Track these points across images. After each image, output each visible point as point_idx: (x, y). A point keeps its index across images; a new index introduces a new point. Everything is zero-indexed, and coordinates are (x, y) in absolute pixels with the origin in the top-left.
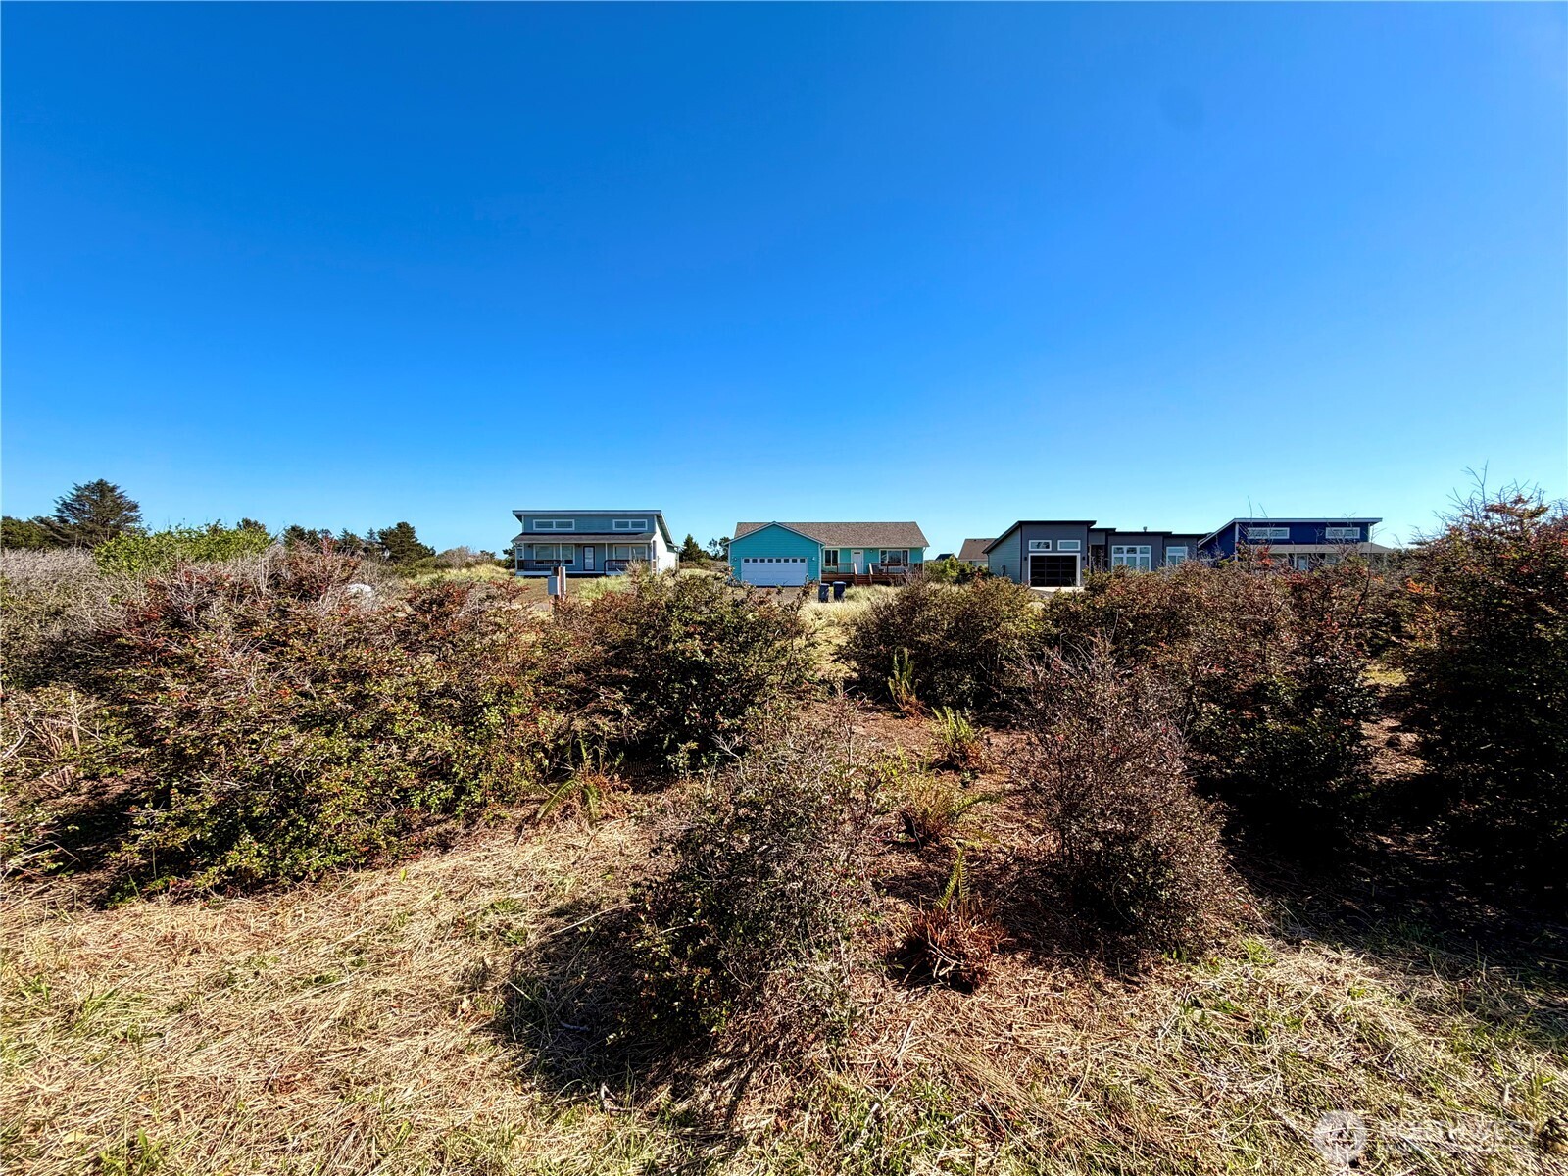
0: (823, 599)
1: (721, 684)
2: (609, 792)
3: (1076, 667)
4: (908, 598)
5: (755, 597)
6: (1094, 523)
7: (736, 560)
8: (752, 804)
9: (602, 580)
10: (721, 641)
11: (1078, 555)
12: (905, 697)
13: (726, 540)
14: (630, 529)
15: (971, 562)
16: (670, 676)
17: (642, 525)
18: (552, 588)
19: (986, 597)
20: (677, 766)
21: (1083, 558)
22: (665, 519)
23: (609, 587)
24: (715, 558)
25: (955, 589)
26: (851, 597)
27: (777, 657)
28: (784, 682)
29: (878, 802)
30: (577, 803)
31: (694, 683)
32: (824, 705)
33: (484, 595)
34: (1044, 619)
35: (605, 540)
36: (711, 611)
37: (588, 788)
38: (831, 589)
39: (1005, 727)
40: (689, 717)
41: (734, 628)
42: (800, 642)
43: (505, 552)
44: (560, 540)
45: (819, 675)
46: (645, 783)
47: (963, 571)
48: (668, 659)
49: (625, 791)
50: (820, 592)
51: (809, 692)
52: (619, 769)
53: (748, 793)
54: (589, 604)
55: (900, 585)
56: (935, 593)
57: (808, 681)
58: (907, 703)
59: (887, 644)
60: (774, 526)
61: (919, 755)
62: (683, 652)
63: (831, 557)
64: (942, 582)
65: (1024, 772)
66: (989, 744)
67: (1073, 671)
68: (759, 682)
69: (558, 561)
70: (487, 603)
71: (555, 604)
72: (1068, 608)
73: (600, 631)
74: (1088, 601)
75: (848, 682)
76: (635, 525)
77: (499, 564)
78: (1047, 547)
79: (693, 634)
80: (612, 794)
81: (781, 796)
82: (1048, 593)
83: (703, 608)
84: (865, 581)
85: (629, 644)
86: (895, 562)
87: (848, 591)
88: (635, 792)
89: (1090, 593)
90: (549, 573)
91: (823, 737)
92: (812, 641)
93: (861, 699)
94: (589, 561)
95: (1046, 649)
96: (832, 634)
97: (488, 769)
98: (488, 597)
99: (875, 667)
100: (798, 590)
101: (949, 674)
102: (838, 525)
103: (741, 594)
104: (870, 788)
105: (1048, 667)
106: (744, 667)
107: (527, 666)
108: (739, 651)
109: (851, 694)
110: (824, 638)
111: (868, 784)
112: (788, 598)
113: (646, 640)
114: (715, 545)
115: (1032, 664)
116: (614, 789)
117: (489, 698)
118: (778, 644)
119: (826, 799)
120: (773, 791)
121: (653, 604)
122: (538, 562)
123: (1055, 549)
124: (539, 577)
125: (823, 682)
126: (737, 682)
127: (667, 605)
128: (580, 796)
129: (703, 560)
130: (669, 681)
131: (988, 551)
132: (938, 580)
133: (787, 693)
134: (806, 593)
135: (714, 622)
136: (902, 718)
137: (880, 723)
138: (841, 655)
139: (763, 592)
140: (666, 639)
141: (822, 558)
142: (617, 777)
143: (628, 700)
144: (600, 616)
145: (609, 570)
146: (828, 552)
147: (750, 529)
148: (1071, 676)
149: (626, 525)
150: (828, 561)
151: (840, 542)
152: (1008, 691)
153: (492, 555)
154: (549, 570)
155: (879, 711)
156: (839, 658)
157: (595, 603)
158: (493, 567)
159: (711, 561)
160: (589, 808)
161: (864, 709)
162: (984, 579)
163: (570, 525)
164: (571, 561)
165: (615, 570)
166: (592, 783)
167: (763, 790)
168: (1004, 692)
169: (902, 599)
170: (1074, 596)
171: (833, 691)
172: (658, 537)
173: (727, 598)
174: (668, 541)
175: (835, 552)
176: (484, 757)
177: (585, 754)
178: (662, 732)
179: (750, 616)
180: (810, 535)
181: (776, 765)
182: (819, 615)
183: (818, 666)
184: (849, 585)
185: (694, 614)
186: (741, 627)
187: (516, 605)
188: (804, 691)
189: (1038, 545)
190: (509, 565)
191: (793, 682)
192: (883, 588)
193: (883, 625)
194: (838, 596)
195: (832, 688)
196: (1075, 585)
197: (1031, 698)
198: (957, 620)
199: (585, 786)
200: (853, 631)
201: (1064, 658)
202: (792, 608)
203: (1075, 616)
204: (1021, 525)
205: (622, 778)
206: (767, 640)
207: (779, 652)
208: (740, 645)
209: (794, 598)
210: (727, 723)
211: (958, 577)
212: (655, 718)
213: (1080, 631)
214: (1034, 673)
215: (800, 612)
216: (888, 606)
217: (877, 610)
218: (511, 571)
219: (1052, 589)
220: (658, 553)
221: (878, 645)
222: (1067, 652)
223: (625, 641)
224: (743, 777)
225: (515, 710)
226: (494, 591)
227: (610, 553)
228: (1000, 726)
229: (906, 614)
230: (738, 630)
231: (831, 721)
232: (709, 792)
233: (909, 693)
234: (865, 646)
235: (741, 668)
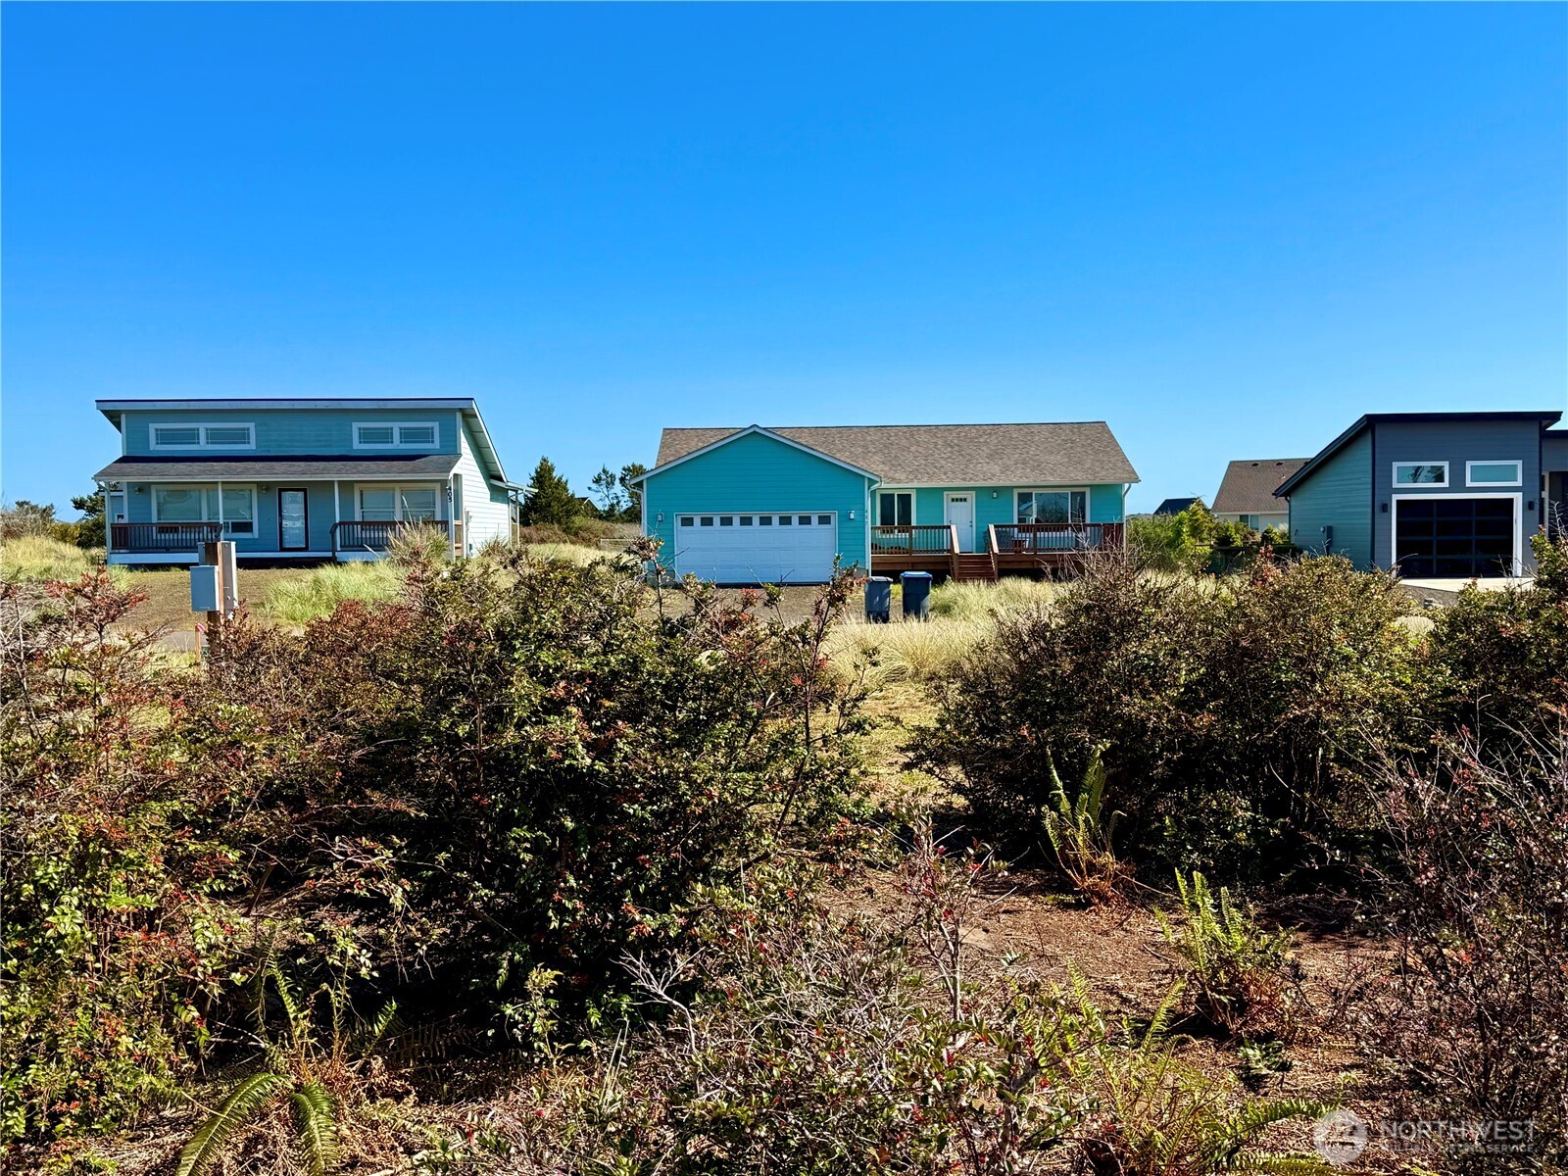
0: (878, 613)
1: (639, 826)
2: (357, 1102)
3: (1516, 779)
4: (1088, 609)
5: (715, 611)
6: (1556, 416)
7: (660, 524)
8: (721, 1126)
9: (327, 573)
10: (633, 719)
11: (1518, 499)
12: (1085, 854)
13: (636, 470)
14: (397, 445)
15: (1243, 518)
16: (508, 807)
17: (425, 435)
18: (201, 594)
19: (1286, 606)
20: (528, 1032)
21: (1529, 506)
22: (485, 421)
23: (347, 593)
24: (609, 515)
25: (1207, 585)
26: (945, 610)
27: (770, 758)
28: (791, 818)
29: (1031, 1119)
30: (280, 1133)
31: (570, 824)
32: (887, 876)
33: (30, 615)
34: (1433, 659)
35: (334, 473)
36: (608, 650)
37: (307, 1092)
38: (897, 589)
39: (1337, 929)
40: (561, 911)
41: (666, 688)
42: (824, 720)
43: (79, 505)
44: (219, 473)
45: (873, 803)
46: (447, 1076)
47: (1224, 541)
48: (502, 765)
49: (399, 1098)
50: (869, 597)
51: (852, 842)
52: (383, 1042)
53: (709, 1099)
54: (299, 632)
55: (1070, 578)
56: (1156, 597)
57: (849, 816)
58: (1092, 868)
59: (1037, 724)
60: (755, 436)
61: (1125, 1001)
62: (540, 750)
63: (895, 510)
64: (1174, 569)
65: (1387, 1043)
66: (1297, 974)
67: (1507, 789)
68: (730, 823)
69: (215, 527)
70: (43, 635)
71: (212, 634)
72: (1495, 631)
73: (329, 701)
74: (1545, 614)
75: (943, 819)
76: (408, 435)
77: (63, 535)
78: (1440, 478)
79: (564, 702)
80: (366, 1107)
81: (792, 1105)
82: (1443, 594)
83: (586, 639)
84: (982, 568)
85: (406, 731)
86: (1053, 520)
87: (936, 595)
88: (422, 1100)
89: (1549, 592)
90: (193, 557)
91: (891, 957)
92: (856, 717)
93: (979, 858)
94: (293, 523)
95: (1439, 738)
96: (900, 700)
97: (52, 1052)
98: (46, 619)
99: (1009, 783)
100: (816, 593)
101: (1194, 799)
102: (912, 429)
103: (678, 606)
104: (1012, 1084)
105: (1444, 781)
106: (691, 782)
107: (146, 791)
108: (678, 744)
109: (954, 848)
110: (882, 709)
111: (1006, 1070)
112: (793, 614)
113: (445, 723)
114: (610, 484)
115: (1403, 773)
116: (372, 1096)
117: (51, 871)
118: (771, 728)
119: (902, 1110)
120: (773, 1092)
121: (463, 632)
122: (163, 529)
123: (1458, 484)
124: (166, 567)
125: (881, 818)
126: (673, 821)
127: (500, 635)
128: (285, 1111)
129: (578, 521)
130: (506, 822)
131: (1288, 491)
132: (1164, 565)
133: (798, 845)
134: (836, 600)
135: (614, 674)
136: (1079, 906)
137: (1026, 919)
138: (924, 752)
139: (732, 599)
140: (498, 716)
141: (871, 514)
142: (377, 1063)
143: (403, 869)
144: (329, 662)
145: (346, 547)
146: (887, 499)
147: (695, 444)
148: (1504, 802)
149: (386, 436)
150: (887, 519)
151: (915, 473)
152: (1348, 843)
153: (46, 513)
154: (192, 548)
155: (1024, 891)
156: (921, 759)
157: (315, 632)
158: (49, 543)
159: (598, 525)
160: (310, 1142)
161: (989, 886)
162: (1277, 561)
163: (242, 436)
164: (247, 527)
165: (359, 547)
166: (315, 1080)
167: (746, 1091)
168: (1335, 843)
169: (1074, 611)
170: (1509, 601)
171: (906, 840)
172: (467, 466)
173: (647, 615)
174: (491, 475)
175: (905, 499)
176: (38, 1025)
177: (291, 1009)
178: (487, 948)
179: (703, 658)
180: (843, 458)
181: (776, 1026)
182: (870, 653)
183: (872, 780)
184: (939, 580)
185: (567, 656)
186: (682, 686)
187: (114, 637)
188: (837, 842)
189: (1416, 475)
190: (87, 538)
191: (811, 820)
192: (1026, 586)
193: (1026, 677)
194: (913, 605)
195: (906, 831)
196: (1509, 573)
197: (1406, 857)
198: (1213, 663)
199: (299, 1087)
200: (953, 692)
201: (1485, 759)
202: (805, 641)
203: (1512, 651)
204: (1371, 424)
205: (391, 1066)
206: (745, 716)
207: (774, 745)
208: (679, 728)
209: (808, 614)
210: (650, 923)
211: (1212, 557)
212: (471, 914)
213: (1527, 686)
214: (1411, 796)
215: (824, 648)
216: (1039, 631)
217: (1012, 640)
218: (95, 551)
219: (1455, 585)
220: (467, 503)
221: (1015, 726)
222: (1494, 744)
223: (392, 727)
224: (697, 1057)
225: (120, 902)
226: (58, 606)
227: (348, 505)
228: (1326, 927)
229: (1085, 651)
230: (675, 691)
231: (906, 915)
232: (611, 1096)
233: (1096, 843)
234: (983, 729)
235: (684, 786)
